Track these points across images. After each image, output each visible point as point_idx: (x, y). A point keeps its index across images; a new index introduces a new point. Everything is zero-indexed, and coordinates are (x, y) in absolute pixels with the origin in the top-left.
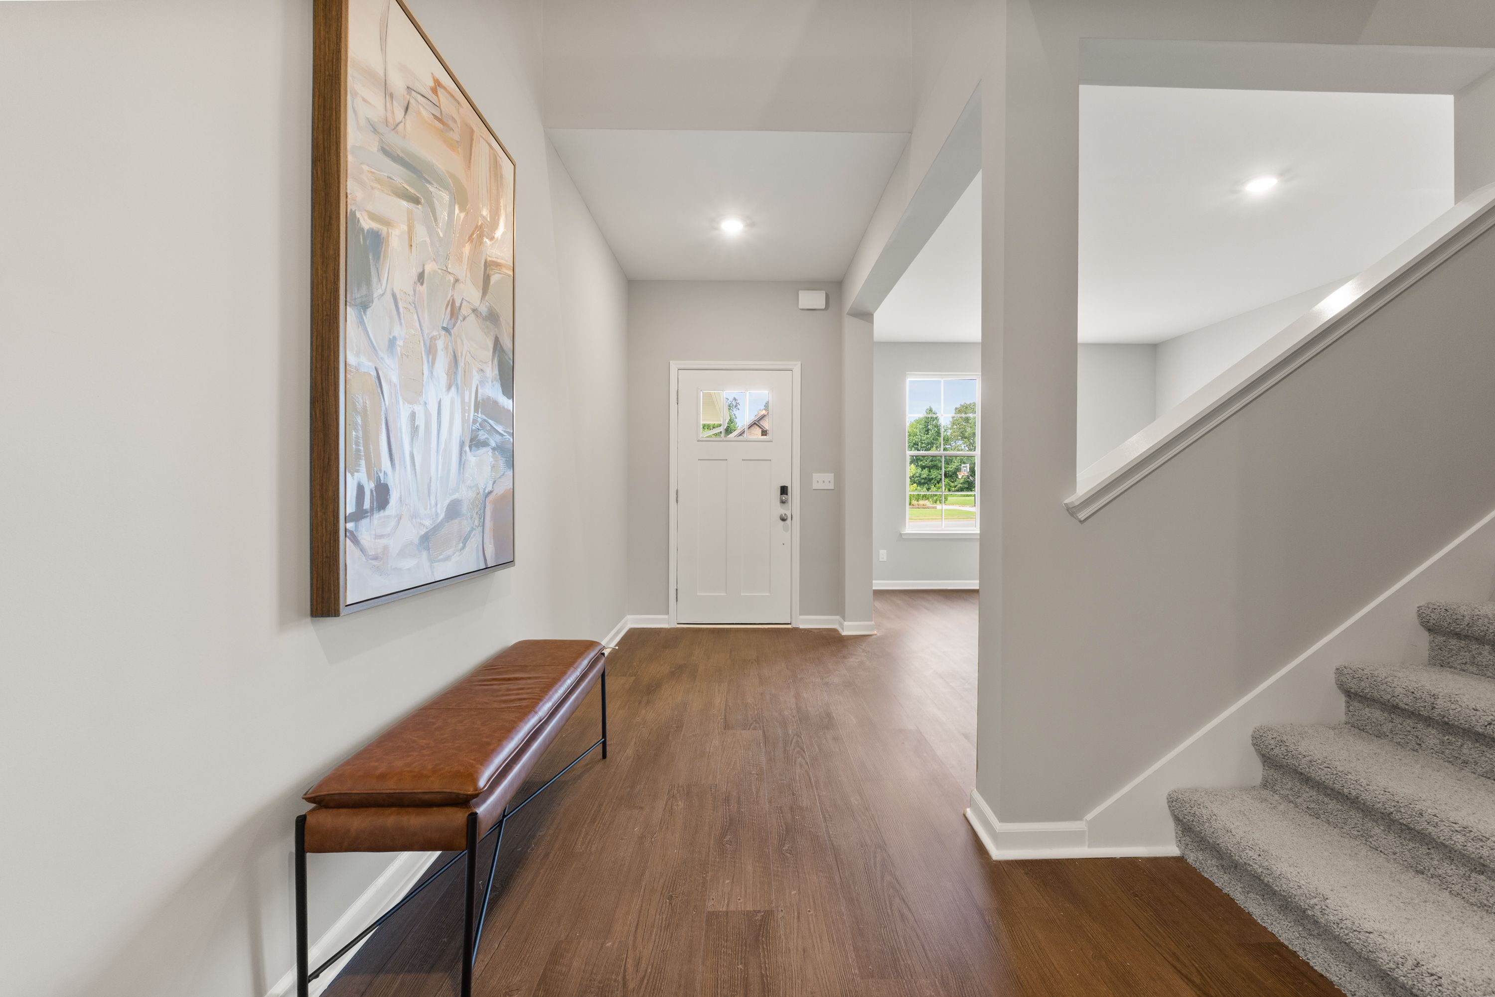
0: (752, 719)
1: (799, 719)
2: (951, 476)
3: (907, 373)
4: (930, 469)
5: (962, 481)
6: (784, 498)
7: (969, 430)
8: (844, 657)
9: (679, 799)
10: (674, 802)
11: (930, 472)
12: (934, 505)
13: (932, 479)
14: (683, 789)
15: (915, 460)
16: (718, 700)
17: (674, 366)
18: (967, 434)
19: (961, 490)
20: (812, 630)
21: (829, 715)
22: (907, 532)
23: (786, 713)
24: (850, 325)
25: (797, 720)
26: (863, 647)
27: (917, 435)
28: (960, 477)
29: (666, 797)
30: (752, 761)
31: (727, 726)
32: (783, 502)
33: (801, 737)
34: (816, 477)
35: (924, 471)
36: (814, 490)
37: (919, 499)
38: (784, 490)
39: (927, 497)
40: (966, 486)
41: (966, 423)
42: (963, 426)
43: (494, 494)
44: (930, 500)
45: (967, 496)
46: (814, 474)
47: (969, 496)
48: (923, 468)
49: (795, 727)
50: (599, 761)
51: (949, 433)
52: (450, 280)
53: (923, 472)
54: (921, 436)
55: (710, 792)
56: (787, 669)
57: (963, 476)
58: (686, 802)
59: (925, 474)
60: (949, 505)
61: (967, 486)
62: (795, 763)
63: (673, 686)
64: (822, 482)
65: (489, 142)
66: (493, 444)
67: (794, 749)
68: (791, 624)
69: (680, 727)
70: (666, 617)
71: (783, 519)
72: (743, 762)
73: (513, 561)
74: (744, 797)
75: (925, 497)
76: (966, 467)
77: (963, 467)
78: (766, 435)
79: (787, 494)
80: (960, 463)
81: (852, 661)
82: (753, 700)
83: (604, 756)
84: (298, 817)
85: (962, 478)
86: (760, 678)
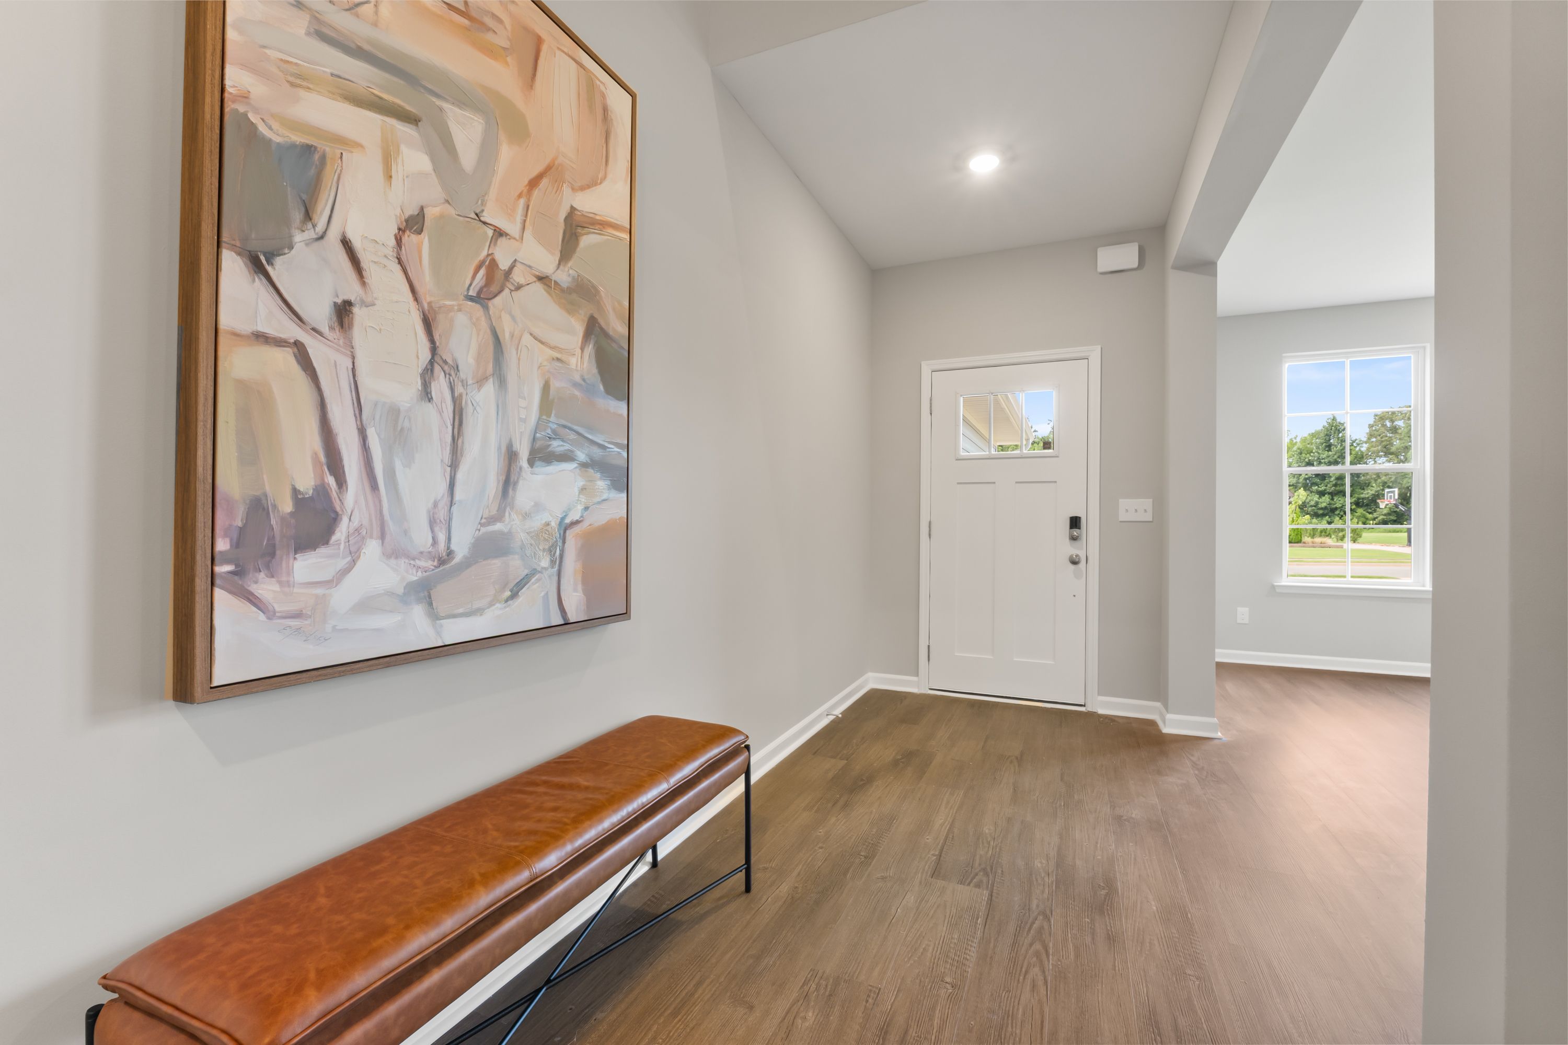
0: (980, 864)
1: (1056, 880)
2: (1367, 505)
3: (1284, 355)
4: (1332, 496)
5: (1385, 511)
6: (1075, 534)
7: (1397, 443)
8: (1159, 773)
9: (812, 1004)
10: (802, 1009)
11: (1332, 499)
12: (1340, 543)
13: (1336, 509)
14: (826, 986)
15: (1308, 484)
16: (941, 821)
17: (926, 368)
18: (1393, 449)
19: (1385, 522)
20: (1116, 719)
21: (1110, 884)
22: (1283, 584)
23: (1037, 864)
24: (1177, 283)
25: (1052, 883)
26: (1193, 759)
27: (1312, 452)
28: (1382, 505)
29: (795, 995)
30: (952, 955)
31: (937, 872)
32: (1074, 539)
33: (1049, 921)
34: (1124, 503)
35: (1323, 498)
36: (1121, 522)
37: (1314, 535)
38: (1075, 522)
39: (1328, 533)
40: (1393, 518)
41: (1392, 433)
42: (1387, 438)
43: (584, 526)
44: (1333, 536)
45: (1395, 531)
46: (1120, 500)
47: (1398, 532)
48: (1322, 494)
49: (1046, 896)
50: (740, 895)
51: (1364, 448)
52: (486, 233)
53: (1320, 500)
54: (1318, 453)
55: (864, 1003)
56: (1062, 779)
57: (1387, 505)
58: (819, 1015)
59: (1325, 501)
60: (1363, 543)
61: (1395, 518)
62: (1024, 978)
63: (888, 785)
64: (1134, 511)
65: (577, 59)
66: (581, 456)
67: (1031, 945)
68: (1084, 706)
69: (870, 857)
70: (915, 679)
71: (1074, 562)
72: (938, 952)
73: (626, 613)
74: (914, 1034)
75: (1325, 533)
76: (1393, 492)
77: (1388, 492)
78: (1049, 448)
79: (1080, 529)
80: (1382, 488)
81: (1172, 782)
82: (992, 828)
83: (748, 889)
84: (89, 1010)
85: (1386, 507)
86: (1015, 790)
